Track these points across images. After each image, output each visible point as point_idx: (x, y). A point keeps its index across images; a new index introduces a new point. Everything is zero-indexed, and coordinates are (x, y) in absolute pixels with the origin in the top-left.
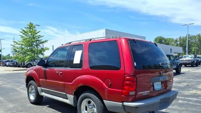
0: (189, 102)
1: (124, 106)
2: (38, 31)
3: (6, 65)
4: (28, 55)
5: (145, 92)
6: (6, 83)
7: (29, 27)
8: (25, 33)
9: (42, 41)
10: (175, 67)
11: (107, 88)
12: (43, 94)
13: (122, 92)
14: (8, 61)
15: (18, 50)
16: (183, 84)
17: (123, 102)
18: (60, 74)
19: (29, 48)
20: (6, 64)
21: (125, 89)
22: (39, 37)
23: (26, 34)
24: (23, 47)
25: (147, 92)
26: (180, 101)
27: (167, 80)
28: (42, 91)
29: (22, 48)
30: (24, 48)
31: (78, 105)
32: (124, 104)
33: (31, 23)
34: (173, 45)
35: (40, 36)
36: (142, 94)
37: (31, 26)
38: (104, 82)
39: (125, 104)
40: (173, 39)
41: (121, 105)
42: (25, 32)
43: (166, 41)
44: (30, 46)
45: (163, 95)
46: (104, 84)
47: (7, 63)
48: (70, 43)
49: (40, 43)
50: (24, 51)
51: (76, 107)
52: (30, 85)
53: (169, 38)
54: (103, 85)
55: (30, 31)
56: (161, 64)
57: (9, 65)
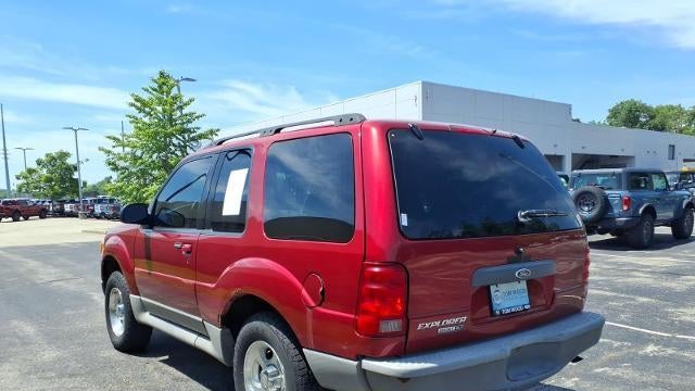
0: (681, 353)
1: (364, 372)
2: (185, 100)
3: (92, 215)
4: (155, 179)
5: (448, 322)
6: (69, 276)
7: (156, 86)
8: (142, 105)
9: (199, 132)
10: (670, 214)
11: (313, 304)
12: (147, 318)
13: (355, 321)
14: (100, 201)
15: (121, 164)
16: (689, 281)
17: (359, 358)
18: (184, 253)
19: (155, 156)
20: (93, 211)
21: (366, 312)
22: (191, 117)
23: (147, 109)
24: (139, 153)
25: (456, 320)
26: (650, 349)
27: (556, 272)
28: (144, 308)
29: (135, 158)
30: (141, 158)
31: (235, 360)
32: (363, 367)
33: (162, 74)
34: (681, 131)
35: (191, 114)
36: (436, 328)
37: (164, 83)
38: (303, 284)
39: (368, 364)
40: (680, 111)
41: (355, 371)
42: (144, 104)
43: (652, 117)
44: (159, 150)
45: (533, 332)
46: (304, 292)
47: (98, 209)
48: (220, 143)
49: (193, 139)
50: (142, 167)
51: (232, 368)
52: (112, 286)
53: (664, 105)
54: (299, 292)
55: (159, 99)
56: (524, 217)
57: (103, 213)
